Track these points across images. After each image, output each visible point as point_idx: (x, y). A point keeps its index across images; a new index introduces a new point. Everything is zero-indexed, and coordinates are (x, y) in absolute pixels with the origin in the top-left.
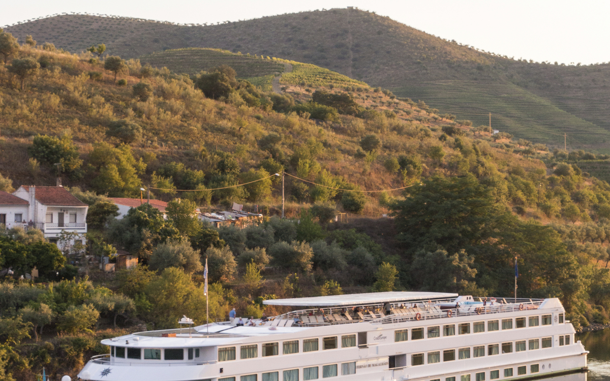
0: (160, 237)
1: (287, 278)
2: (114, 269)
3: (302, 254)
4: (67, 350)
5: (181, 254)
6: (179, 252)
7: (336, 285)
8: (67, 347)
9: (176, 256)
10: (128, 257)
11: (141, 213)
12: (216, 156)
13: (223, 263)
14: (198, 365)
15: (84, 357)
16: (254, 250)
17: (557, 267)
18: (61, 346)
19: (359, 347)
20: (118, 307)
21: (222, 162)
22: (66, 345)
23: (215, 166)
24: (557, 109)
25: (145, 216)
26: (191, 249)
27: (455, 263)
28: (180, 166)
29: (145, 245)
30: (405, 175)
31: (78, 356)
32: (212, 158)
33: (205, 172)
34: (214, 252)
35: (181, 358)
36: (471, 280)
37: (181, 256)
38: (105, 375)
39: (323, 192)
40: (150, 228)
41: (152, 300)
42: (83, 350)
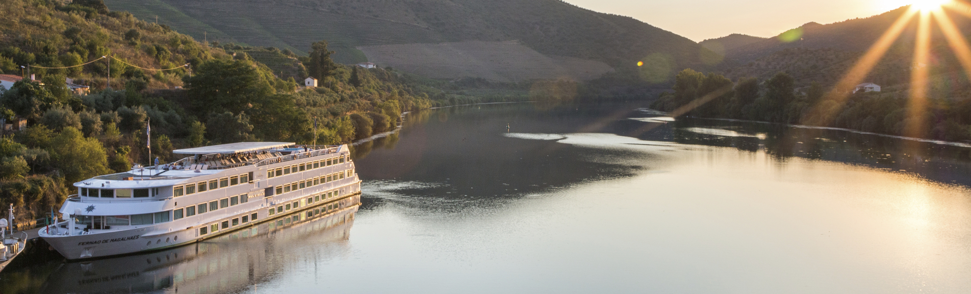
0: (45, 104)
1: (134, 133)
2: (12, 128)
3: (140, 116)
4: (12, 192)
5: (67, 116)
6: (65, 115)
7: (167, 137)
8: (11, 190)
9: (63, 118)
10: (20, 119)
11: (28, 85)
12: (42, 42)
13: (94, 123)
14: (160, 200)
15: (23, 197)
16: (108, 112)
17: (300, 123)
18: (6, 189)
19: (249, 183)
20: (38, 157)
21: (46, 47)
22: (11, 189)
23: (42, 50)
24: (184, 15)
25: (31, 88)
26: (73, 112)
27: (239, 121)
28: (17, 50)
29: (34, 110)
30: (161, 58)
31: (19, 197)
32: (39, 44)
33: (35, 55)
34: (86, 115)
35: (147, 195)
36: (250, 133)
37: (68, 118)
38: (90, 210)
39: (117, 71)
40: (37, 96)
41: (58, 152)
42: (22, 191)
